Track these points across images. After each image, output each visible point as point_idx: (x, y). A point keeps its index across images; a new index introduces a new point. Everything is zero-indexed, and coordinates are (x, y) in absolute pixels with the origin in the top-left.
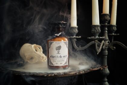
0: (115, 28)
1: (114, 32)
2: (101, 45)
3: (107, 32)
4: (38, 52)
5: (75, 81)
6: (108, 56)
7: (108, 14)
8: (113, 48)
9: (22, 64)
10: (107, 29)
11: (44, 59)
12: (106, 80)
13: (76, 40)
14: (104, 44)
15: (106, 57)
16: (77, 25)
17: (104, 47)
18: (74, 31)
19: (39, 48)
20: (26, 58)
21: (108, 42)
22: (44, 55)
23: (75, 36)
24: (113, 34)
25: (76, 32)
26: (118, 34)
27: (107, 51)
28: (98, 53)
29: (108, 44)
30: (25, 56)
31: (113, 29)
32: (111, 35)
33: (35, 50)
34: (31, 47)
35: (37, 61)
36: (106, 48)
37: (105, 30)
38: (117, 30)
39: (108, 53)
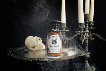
0: (93, 23)
1: (92, 26)
2: (84, 37)
3: (88, 27)
4: (39, 43)
5: (67, 63)
6: (88, 44)
7: (88, 14)
8: (92, 39)
9: (27, 51)
10: (88, 25)
11: (43, 47)
12: (87, 61)
13: (65, 33)
14: (86, 36)
15: (87, 45)
16: (66, 22)
17: (86, 38)
18: (64, 26)
19: (39, 39)
20: (30, 47)
21: (88, 34)
22: (43, 45)
23: (64, 30)
24: (91, 28)
25: (65, 27)
26: (95, 28)
27: (87, 41)
28: (82, 43)
29: (89, 35)
30: (29, 46)
31: (91, 25)
32: (90, 28)
33: (36, 41)
34: (34, 38)
35: (38, 49)
36: (87, 38)
37: (87, 26)
38: (94, 25)
39: (88, 42)
